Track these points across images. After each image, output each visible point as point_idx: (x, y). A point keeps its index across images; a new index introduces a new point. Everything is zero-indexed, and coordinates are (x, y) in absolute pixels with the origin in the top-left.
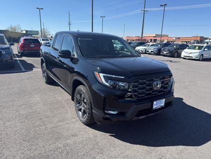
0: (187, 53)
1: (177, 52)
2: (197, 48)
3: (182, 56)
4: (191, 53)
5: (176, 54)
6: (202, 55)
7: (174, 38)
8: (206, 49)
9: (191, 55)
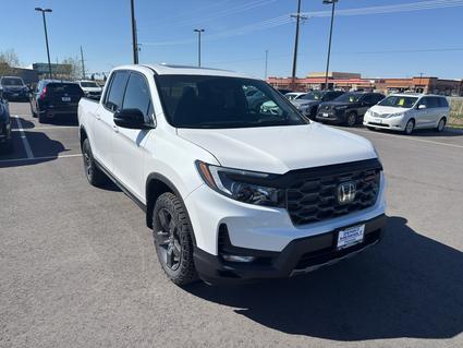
0: (376, 115)
1: (355, 112)
2: (402, 102)
3: (364, 123)
4: (384, 116)
5: (352, 118)
6: (413, 120)
7: (373, 82)
8: (421, 107)
9: (385, 121)
